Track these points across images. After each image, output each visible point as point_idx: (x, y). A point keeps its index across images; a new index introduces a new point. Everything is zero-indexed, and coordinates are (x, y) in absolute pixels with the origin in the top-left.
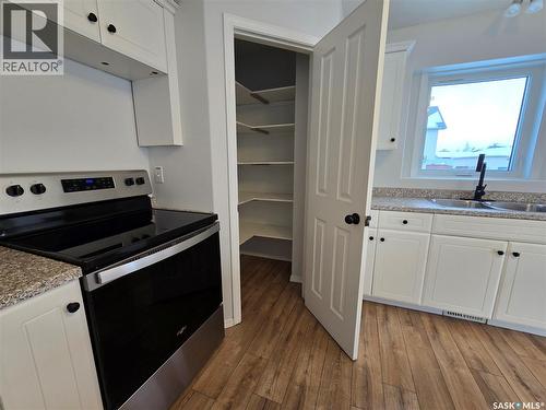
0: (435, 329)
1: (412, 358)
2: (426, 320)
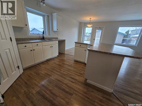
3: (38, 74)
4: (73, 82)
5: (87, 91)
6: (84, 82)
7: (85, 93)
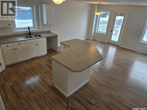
0: (31, 62)
1: (29, 67)
2: (29, 61)
3: (16, 72)
4: (42, 84)
5: (48, 92)
6: (51, 85)
7: (45, 93)
